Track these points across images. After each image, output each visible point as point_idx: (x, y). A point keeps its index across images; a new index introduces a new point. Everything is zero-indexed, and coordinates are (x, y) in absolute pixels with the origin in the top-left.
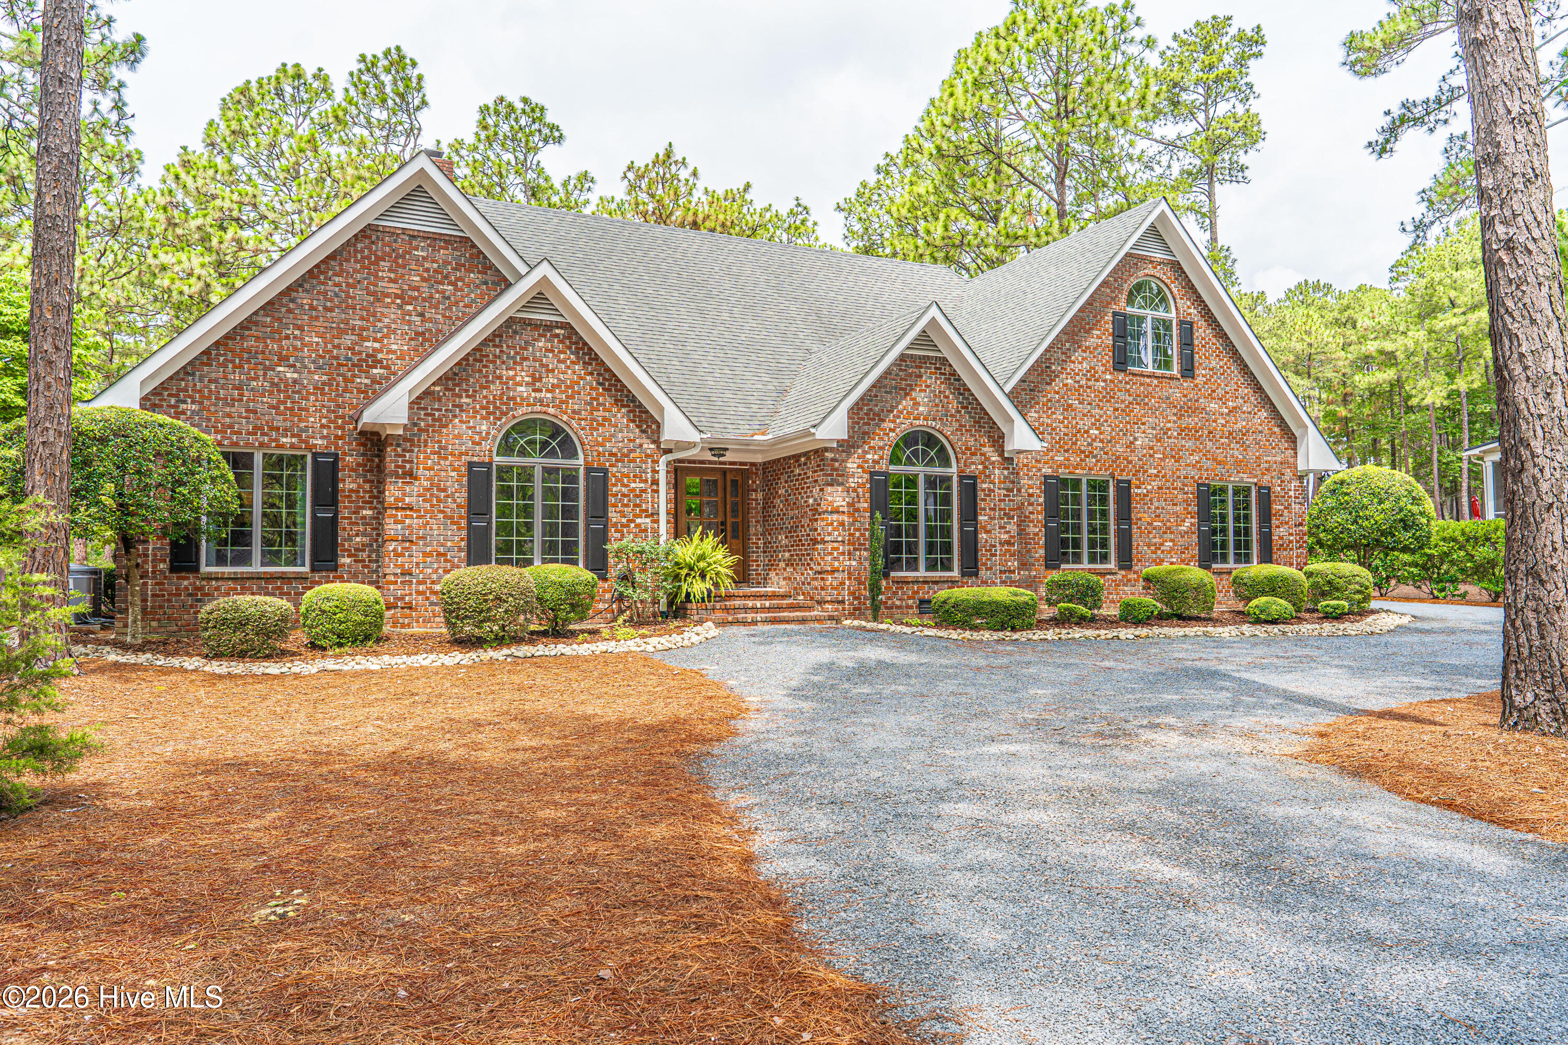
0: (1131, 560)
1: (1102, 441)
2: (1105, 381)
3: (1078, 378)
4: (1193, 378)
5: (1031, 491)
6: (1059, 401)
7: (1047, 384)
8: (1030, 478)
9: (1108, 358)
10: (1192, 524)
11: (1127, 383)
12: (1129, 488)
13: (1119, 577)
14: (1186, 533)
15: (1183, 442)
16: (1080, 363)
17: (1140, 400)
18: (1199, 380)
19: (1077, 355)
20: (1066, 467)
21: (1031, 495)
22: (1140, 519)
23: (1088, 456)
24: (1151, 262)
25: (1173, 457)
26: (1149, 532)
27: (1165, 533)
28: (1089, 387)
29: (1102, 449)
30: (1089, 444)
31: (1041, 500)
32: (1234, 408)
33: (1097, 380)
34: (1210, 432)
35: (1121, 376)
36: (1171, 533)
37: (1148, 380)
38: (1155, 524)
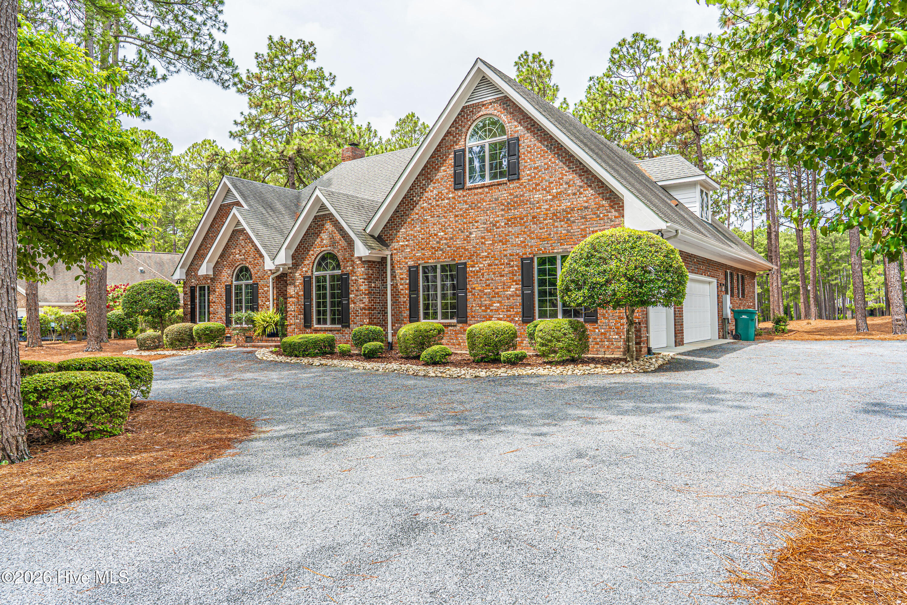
0: (467, 317)
1: (446, 239)
2: (449, 199)
3: (430, 202)
4: (519, 179)
5: (402, 276)
6: (418, 219)
7: (411, 210)
8: (401, 269)
9: (450, 183)
10: (516, 289)
11: (464, 196)
12: (466, 267)
13: (458, 328)
14: (513, 296)
15: (510, 229)
16: (432, 191)
17: (473, 206)
18: (524, 180)
19: (431, 187)
20: (423, 259)
21: (402, 279)
22: (474, 289)
23: (437, 251)
24: (483, 105)
25: (500, 241)
26: (481, 297)
27: (493, 297)
28: (438, 206)
29: (446, 244)
30: (438, 242)
31: (408, 281)
32: (558, 193)
33: (443, 200)
34: (534, 217)
35: (460, 193)
36: (499, 297)
37: (480, 190)
38: (486, 291)
